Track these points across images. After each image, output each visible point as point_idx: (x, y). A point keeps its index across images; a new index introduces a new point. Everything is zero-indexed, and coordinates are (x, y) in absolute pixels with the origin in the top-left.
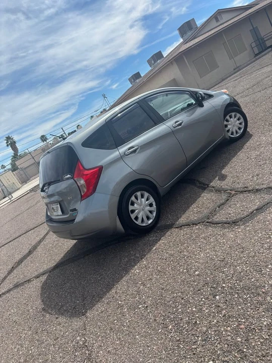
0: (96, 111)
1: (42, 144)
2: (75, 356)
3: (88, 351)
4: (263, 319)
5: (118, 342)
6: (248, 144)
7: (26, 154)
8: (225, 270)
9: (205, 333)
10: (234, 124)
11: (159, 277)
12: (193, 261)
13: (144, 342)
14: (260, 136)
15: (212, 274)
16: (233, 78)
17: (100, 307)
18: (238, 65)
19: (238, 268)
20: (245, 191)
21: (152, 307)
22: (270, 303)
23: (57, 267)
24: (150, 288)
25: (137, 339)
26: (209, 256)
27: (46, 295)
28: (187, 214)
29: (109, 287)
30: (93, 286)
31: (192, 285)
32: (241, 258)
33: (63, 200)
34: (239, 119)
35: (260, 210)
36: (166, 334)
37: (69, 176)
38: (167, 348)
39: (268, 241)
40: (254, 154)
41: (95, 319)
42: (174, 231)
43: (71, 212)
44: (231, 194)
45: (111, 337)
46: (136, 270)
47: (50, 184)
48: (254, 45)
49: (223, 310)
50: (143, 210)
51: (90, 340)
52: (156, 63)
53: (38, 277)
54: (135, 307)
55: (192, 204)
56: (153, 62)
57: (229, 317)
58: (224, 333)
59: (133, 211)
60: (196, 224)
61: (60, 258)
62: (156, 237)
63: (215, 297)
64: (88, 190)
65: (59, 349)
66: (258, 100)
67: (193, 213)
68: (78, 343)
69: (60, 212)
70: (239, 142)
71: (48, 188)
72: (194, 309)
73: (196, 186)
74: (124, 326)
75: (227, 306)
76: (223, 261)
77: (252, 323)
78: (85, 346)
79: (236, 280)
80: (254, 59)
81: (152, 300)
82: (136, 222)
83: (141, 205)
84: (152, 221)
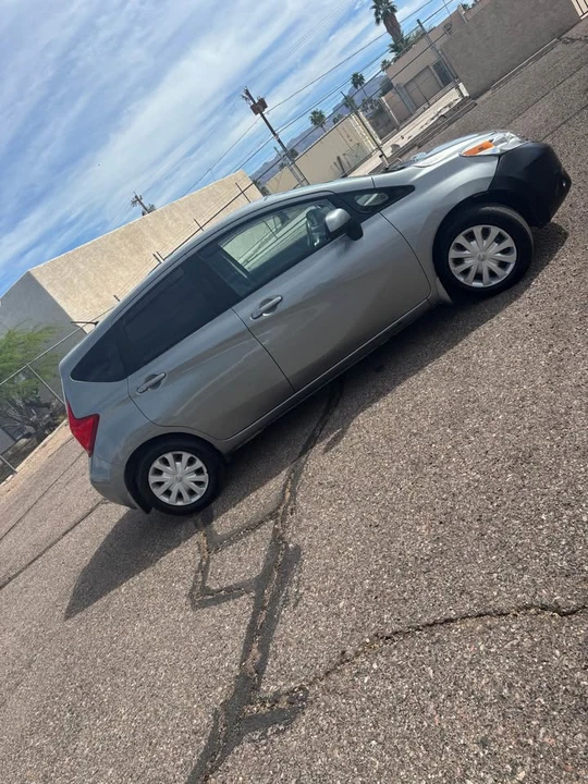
59: (160, 483)
82: (165, 499)
83: (174, 474)
84: (198, 497)
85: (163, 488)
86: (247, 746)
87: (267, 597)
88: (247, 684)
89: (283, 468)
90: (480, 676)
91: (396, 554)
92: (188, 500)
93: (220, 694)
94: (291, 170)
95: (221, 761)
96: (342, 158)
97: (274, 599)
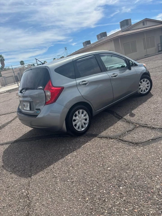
0: (58, 56)
1: (20, 66)
2: (19, 201)
3: (29, 201)
4: (150, 209)
5: (50, 200)
6: (150, 100)
7: (9, 69)
8: (128, 171)
9: (110, 209)
10: (144, 86)
11: (83, 165)
12: (107, 161)
13: (68, 204)
14: (157, 97)
15: (119, 172)
16: (144, 60)
17: (41, 174)
18: (148, 54)
19: (137, 172)
20: (145, 126)
21: (76, 183)
22: (156, 200)
23: (16, 141)
24: (76, 170)
25: (64, 201)
26: (118, 160)
27: (6, 157)
28: (106, 131)
29: (49, 163)
30: (38, 159)
31: (105, 175)
32: (139, 167)
33: (32, 101)
34: (148, 84)
35: (154, 140)
36: (83, 203)
37: (41, 87)
38: (83, 212)
39: (158, 160)
40: (153, 106)
41: (37, 181)
42: (97, 139)
43: (36, 110)
44: (137, 126)
45: (46, 196)
46: (69, 157)
47: (27, 89)
48: (160, 45)
49: (124, 196)
50: (81, 121)
51: (31, 194)
52: (101, 39)
53: (2, 145)
54: (65, 180)
55: (110, 126)
56: (100, 37)
57: (128, 202)
58: (123, 212)
59: (75, 120)
60: (112, 139)
61: (19, 137)
62: (85, 139)
63: (119, 186)
64: (51, 100)
65: (9, 194)
66: (158, 76)
67: (110, 131)
68: (23, 193)
69: (28, 109)
70: (144, 97)
71: (25, 91)
72: (105, 191)
73: (114, 115)
74: (56, 190)
75: (127, 195)
76: (127, 165)
77: (143, 210)
78: (27, 197)
79: (135, 180)
80: (158, 53)
81: (77, 179)
82: (75, 127)
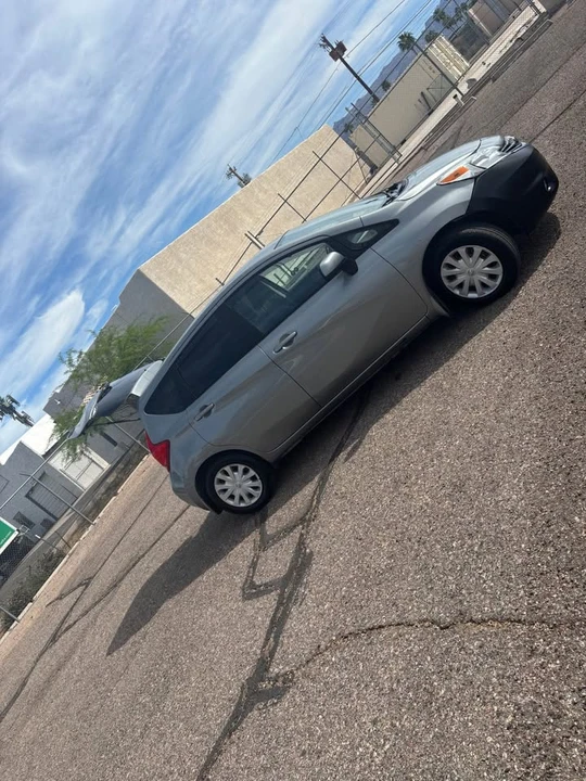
82: (231, 502)
83: (234, 482)
84: (256, 499)
85: (228, 494)
86: (256, 712)
87: (286, 595)
88: (263, 665)
89: (317, 473)
90: (385, 673)
91: (365, 566)
92: (248, 502)
93: (248, 671)
94: (366, 128)
95: (240, 723)
96: (426, 92)
97: (289, 598)
